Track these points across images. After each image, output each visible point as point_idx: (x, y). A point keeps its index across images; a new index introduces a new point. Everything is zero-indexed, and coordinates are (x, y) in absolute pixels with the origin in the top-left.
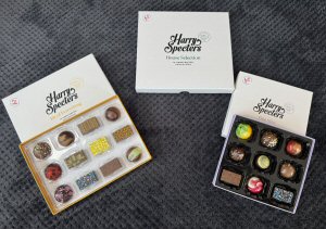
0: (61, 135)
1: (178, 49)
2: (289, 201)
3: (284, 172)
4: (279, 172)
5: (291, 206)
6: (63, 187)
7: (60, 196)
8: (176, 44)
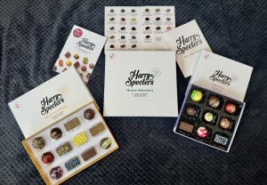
0: (53, 131)
1: (136, 83)
3: (223, 124)
7: (54, 175)
8: (134, 79)
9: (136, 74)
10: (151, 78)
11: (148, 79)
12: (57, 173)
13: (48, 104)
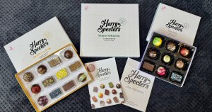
0: (39, 68)
1: (106, 30)
2: (180, 80)
3: (178, 65)
4: (175, 65)
5: (180, 83)
6: (42, 97)
7: (41, 102)
8: (104, 27)
9: (106, 22)
10: (118, 26)
11: (116, 27)
12: (43, 101)
13: (36, 47)
